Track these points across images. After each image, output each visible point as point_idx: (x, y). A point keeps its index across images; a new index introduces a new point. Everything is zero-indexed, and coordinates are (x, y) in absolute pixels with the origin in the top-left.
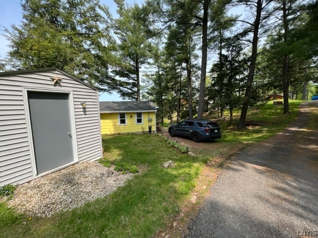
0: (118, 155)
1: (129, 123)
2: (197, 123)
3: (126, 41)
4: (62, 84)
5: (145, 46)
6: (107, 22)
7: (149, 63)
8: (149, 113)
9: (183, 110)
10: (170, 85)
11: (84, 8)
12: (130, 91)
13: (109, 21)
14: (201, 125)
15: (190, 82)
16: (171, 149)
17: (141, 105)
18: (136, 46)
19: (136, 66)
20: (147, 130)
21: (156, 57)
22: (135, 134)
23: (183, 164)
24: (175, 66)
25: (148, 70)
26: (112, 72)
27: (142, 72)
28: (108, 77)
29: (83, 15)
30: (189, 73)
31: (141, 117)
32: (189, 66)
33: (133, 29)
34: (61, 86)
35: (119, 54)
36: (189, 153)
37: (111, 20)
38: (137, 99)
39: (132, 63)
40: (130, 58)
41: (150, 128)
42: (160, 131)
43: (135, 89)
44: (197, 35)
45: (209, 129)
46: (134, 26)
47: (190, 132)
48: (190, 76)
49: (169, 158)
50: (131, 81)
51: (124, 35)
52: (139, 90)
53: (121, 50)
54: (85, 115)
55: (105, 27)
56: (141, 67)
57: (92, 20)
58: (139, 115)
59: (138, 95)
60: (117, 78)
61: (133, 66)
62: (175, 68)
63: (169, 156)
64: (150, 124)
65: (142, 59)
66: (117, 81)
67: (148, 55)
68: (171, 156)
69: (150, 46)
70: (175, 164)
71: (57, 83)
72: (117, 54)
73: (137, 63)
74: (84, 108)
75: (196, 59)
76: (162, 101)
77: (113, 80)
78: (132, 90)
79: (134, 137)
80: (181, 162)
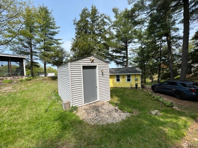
0: (118, 100)
1: (122, 81)
2: (180, 83)
3: (119, 32)
4: (94, 62)
5: (132, 32)
6: (109, 24)
7: (134, 42)
8: (135, 75)
9: (163, 72)
10: (151, 54)
11: (98, 21)
12: (122, 61)
13: (110, 23)
14: (185, 85)
15: (171, 50)
16: (156, 102)
17: (129, 70)
18: (126, 33)
19: (126, 45)
20: (135, 86)
21: (140, 37)
22: (126, 88)
23: (169, 115)
24: (155, 40)
25: (134, 47)
26: (111, 51)
27: (129, 48)
28: (109, 54)
29: (98, 25)
30: (169, 44)
31: (130, 77)
32: (169, 38)
33: (124, 24)
34: (93, 63)
35: (115, 40)
36: (174, 107)
37: (111, 22)
38: (126, 66)
39: (123, 44)
40: (122, 41)
41: (136, 85)
42: (144, 87)
43: (125, 60)
44: (176, 13)
45: (194, 90)
46: (124, 22)
47: (172, 90)
48: (170, 45)
49: (154, 108)
50: (122, 55)
51: (118, 28)
52: (127, 60)
53: (116, 37)
54: (103, 76)
55: (108, 27)
56: (129, 46)
57: (102, 26)
58: (129, 76)
59: (127, 64)
60: (114, 54)
61: (124, 46)
62: (155, 42)
63: (155, 107)
64: (137, 83)
65: (129, 41)
66: (114, 56)
67: (134, 37)
68: (156, 107)
69: (135, 31)
70: (161, 114)
71: (92, 62)
72: (114, 41)
73: (126, 43)
74: (102, 73)
75: (176, 32)
76: (144, 67)
77: (112, 55)
78: (123, 61)
79: (126, 90)
80: (167, 113)
